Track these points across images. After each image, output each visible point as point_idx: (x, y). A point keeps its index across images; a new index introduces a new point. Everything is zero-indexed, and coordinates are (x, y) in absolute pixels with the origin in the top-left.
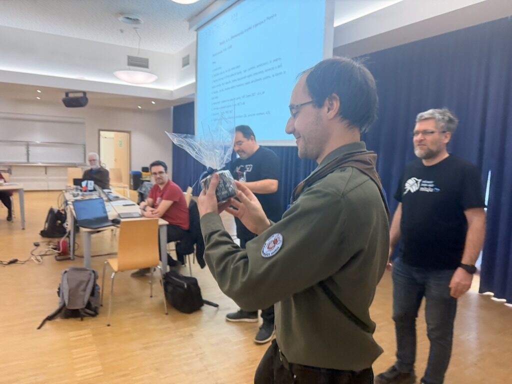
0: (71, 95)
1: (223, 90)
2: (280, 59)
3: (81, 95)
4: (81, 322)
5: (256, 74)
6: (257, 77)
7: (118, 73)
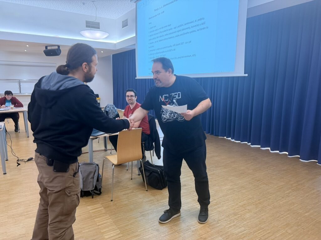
0: (49, 48)
1: (157, 41)
2: (203, 19)
3: (57, 47)
4: (92, 199)
5: (184, 29)
6: (185, 31)
7: (82, 32)
